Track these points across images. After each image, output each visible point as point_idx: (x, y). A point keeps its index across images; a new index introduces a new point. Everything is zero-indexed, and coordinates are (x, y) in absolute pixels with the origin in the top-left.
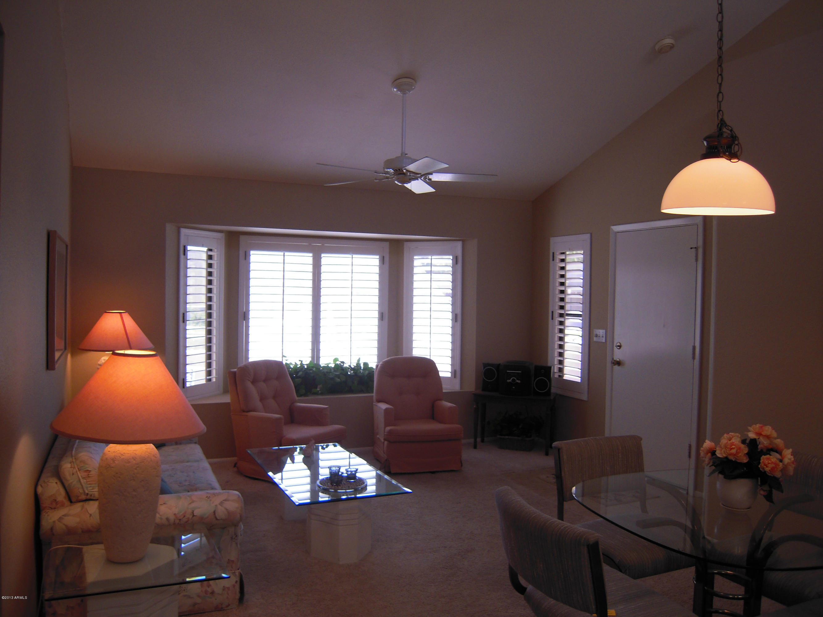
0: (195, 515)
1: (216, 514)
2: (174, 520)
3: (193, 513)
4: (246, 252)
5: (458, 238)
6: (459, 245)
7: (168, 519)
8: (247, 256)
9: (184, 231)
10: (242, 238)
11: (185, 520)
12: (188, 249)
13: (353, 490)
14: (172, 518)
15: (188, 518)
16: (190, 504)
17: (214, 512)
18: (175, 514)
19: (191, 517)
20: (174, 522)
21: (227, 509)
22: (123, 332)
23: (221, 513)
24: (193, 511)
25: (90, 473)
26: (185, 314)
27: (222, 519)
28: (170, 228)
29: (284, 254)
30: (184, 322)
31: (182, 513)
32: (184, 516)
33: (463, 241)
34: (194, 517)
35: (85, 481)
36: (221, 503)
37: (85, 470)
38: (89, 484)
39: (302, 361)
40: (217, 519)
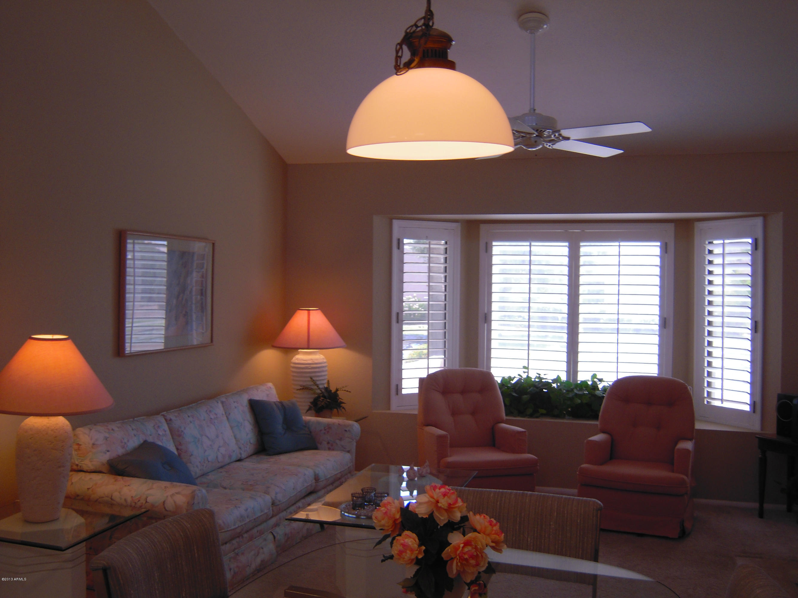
0: (148, 501)
1: (165, 505)
2: (131, 502)
3: (146, 499)
4: (486, 243)
5: (756, 213)
6: (759, 222)
7: (126, 500)
8: (488, 249)
9: (396, 224)
10: (483, 227)
11: (139, 504)
12: (404, 243)
13: (354, 516)
14: (129, 500)
15: (142, 503)
16: (148, 490)
17: (164, 502)
18: (132, 497)
19: (144, 502)
20: (131, 504)
21: (175, 502)
22: (306, 330)
23: (170, 506)
24: (147, 497)
25: (81, 447)
26: (400, 315)
27: (170, 511)
28: (378, 222)
29: (530, 244)
30: (398, 322)
31: (137, 497)
32: (139, 501)
33: (765, 217)
34: (147, 503)
35: (76, 452)
36: (172, 495)
37: (77, 443)
38: (79, 456)
39: (539, 374)
40: (166, 510)
